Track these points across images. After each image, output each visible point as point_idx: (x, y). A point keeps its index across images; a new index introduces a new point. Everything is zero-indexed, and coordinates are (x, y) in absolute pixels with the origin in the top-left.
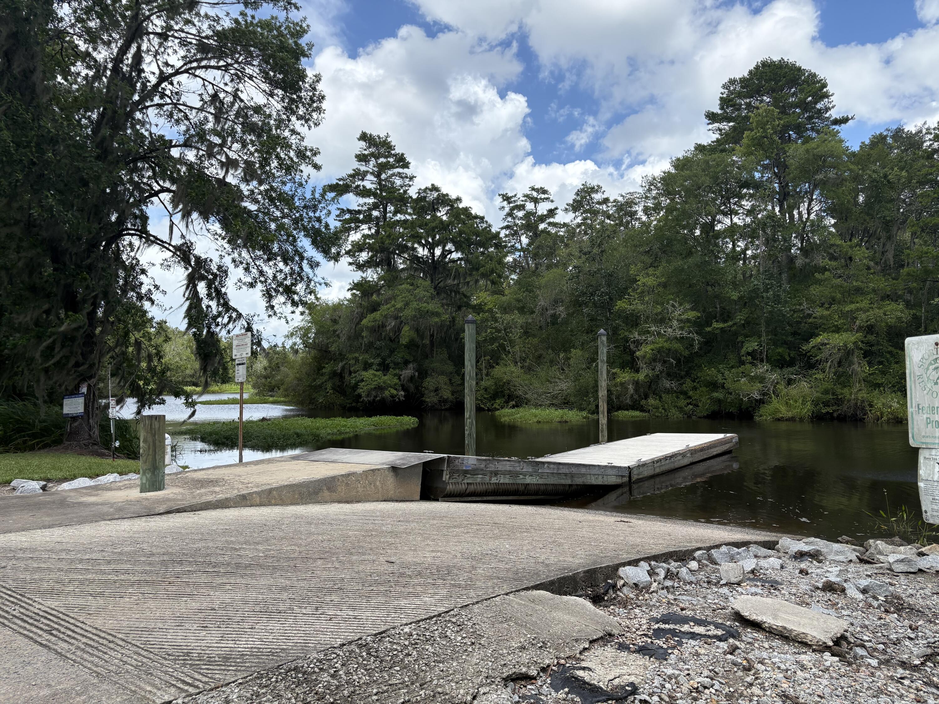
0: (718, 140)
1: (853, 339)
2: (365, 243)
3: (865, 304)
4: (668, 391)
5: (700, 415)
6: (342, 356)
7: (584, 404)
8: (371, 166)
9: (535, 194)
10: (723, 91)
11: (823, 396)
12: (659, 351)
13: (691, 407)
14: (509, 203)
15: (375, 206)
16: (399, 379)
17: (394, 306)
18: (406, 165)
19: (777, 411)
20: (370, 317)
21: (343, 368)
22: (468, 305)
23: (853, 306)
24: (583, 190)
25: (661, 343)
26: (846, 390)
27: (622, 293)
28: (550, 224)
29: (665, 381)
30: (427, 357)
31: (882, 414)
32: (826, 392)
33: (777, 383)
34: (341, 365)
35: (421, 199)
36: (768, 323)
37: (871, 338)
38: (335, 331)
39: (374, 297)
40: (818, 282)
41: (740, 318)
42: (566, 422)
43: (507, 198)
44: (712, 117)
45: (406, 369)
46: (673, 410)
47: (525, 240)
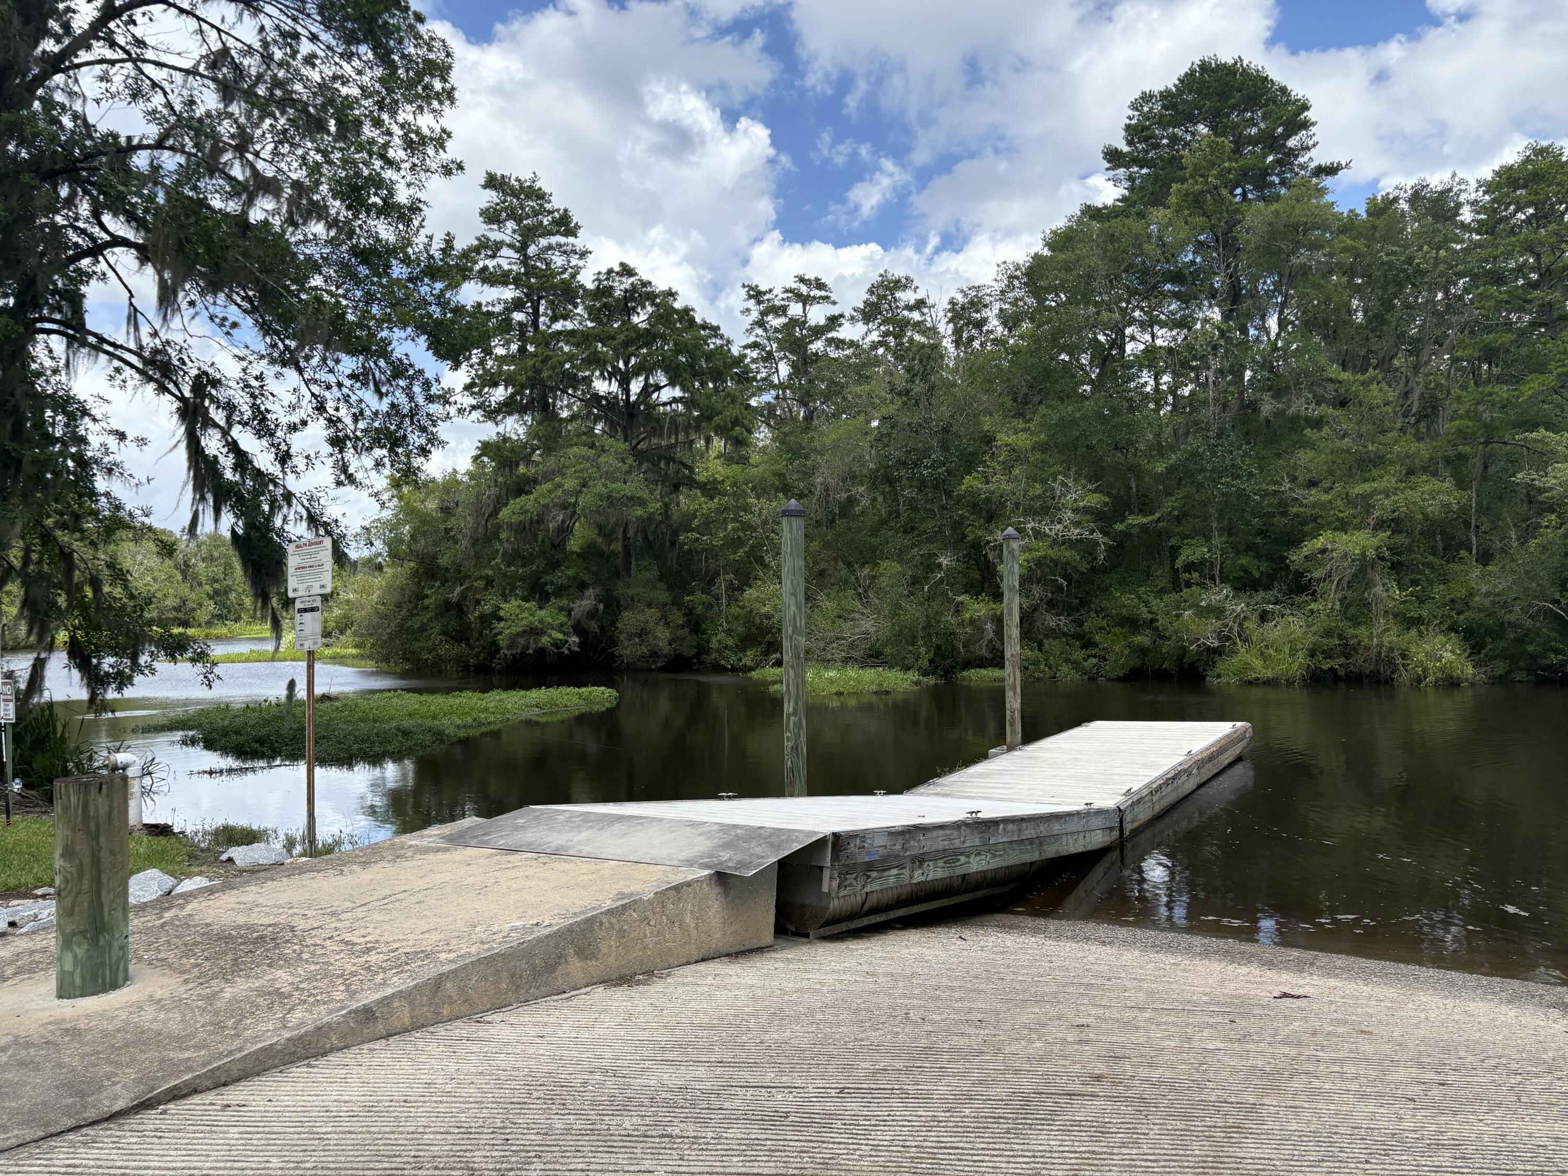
0: (1124, 199)
1: (1375, 541)
2: (500, 372)
3: (1388, 481)
4: (1054, 633)
5: (1110, 675)
6: (461, 576)
7: (910, 660)
8: (509, 232)
9: (804, 289)
10: (1131, 113)
11: (1325, 641)
12: (1039, 563)
13: (1095, 661)
14: (759, 303)
15: (517, 305)
16: (569, 615)
17: (560, 485)
18: (572, 232)
19: (1248, 667)
20: (516, 504)
21: (463, 596)
22: (691, 483)
23: (1367, 487)
24: (880, 285)
25: (1042, 549)
26: (1362, 631)
27: (970, 463)
28: (830, 341)
29: (1048, 616)
30: (617, 575)
31: (1425, 670)
32: (1328, 633)
33: (1245, 618)
34: (458, 589)
35: (603, 291)
36: (1221, 513)
37: (1402, 539)
38: (447, 531)
39: (522, 469)
40: (1307, 444)
41: (1170, 505)
42: (887, 693)
43: (756, 294)
44: (1113, 157)
45: (582, 598)
46: (1065, 668)
47: (784, 370)
